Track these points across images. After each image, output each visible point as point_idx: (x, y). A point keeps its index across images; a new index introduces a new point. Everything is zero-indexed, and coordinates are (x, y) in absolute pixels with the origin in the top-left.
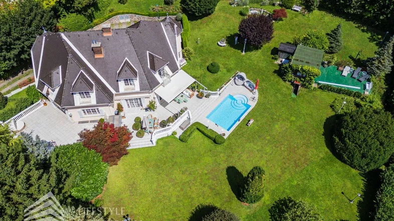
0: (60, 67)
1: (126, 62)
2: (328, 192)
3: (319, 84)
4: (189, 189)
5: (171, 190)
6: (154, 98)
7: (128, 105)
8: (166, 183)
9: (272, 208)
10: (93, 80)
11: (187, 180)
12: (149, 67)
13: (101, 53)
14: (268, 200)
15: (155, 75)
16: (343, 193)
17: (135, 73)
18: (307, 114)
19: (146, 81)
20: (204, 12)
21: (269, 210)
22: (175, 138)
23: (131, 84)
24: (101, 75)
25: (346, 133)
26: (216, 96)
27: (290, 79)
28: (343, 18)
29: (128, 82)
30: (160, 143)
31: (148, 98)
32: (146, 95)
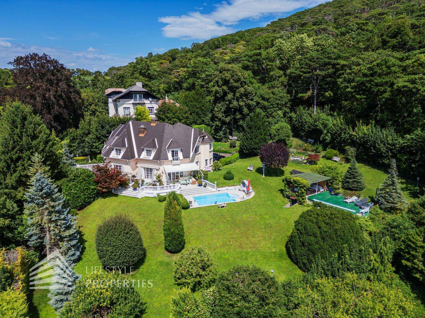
1: (153, 141)
3: (314, 202)
6: (163, 172)
7: (145, 175)
10: (128, 145)
12: (167, 147)
13: (143, 133)
15: (168, 154)
19: (159, 154)
23: (149, 155)
24: (136, 146)
26: (214, 190)
27: (287, 193)
28: (382, 171)
29: (149, 152)
30: (145, 199)
31: (158, 170)
32: (157, 167)
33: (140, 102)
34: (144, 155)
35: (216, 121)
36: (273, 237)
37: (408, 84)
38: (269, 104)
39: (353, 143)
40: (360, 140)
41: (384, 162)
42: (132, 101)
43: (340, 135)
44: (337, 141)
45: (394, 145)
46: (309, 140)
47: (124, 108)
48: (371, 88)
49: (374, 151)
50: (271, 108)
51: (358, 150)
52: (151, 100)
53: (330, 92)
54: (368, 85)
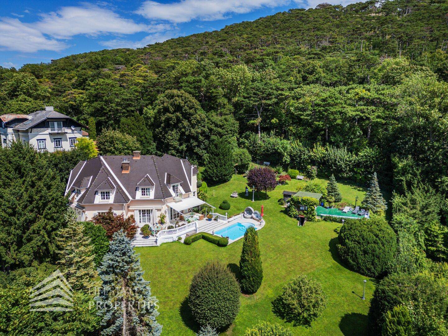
0: (92, 177)
1: (147, 177)
2: (337, 291)
3: (322, 217)
4: (187, 277)
5: (167, 276)
6: (166, 212)
7: (140, 219)
8: (164, 271)
9: (275, 301)
10: (115, 185)
11: (186, 270)
12: (165, 182)
13: (128, 169)
14: (272, 294)
15: (170, 190)
16: (353, 292)
17: (153, 185)
18: (312, 235)
19: (161, 192)
20: (220, 178)
21: (272, 303)
22: (180, 242)
23: (147, 195)
24: (124, 185)
25: (345, 235)
26: (225, 222)
27: (295, 213)
28: (341, 183)
29: (145, 191)
30: (164, 245)
31: (159, 210)
32: (159, 206)
33: (60, 132)
34: (139, 195)
35: (171, 150)
36: (319, 254)
37: (359, 113)
38: (224, 130)
39: (313, 162)
40: (321, 159)
41: (343, 176)
42: (49, 131)
43: (300, 157)
44: (297, 162)
45: (350, 161)
46: (265, 163)
47: (38, 140)
48: (327, 116)
49: (334, 168)
50: (226, 134)
51: (319, 168)
52: (73, 129)
53: (275, 119)
54: (326, 114)
